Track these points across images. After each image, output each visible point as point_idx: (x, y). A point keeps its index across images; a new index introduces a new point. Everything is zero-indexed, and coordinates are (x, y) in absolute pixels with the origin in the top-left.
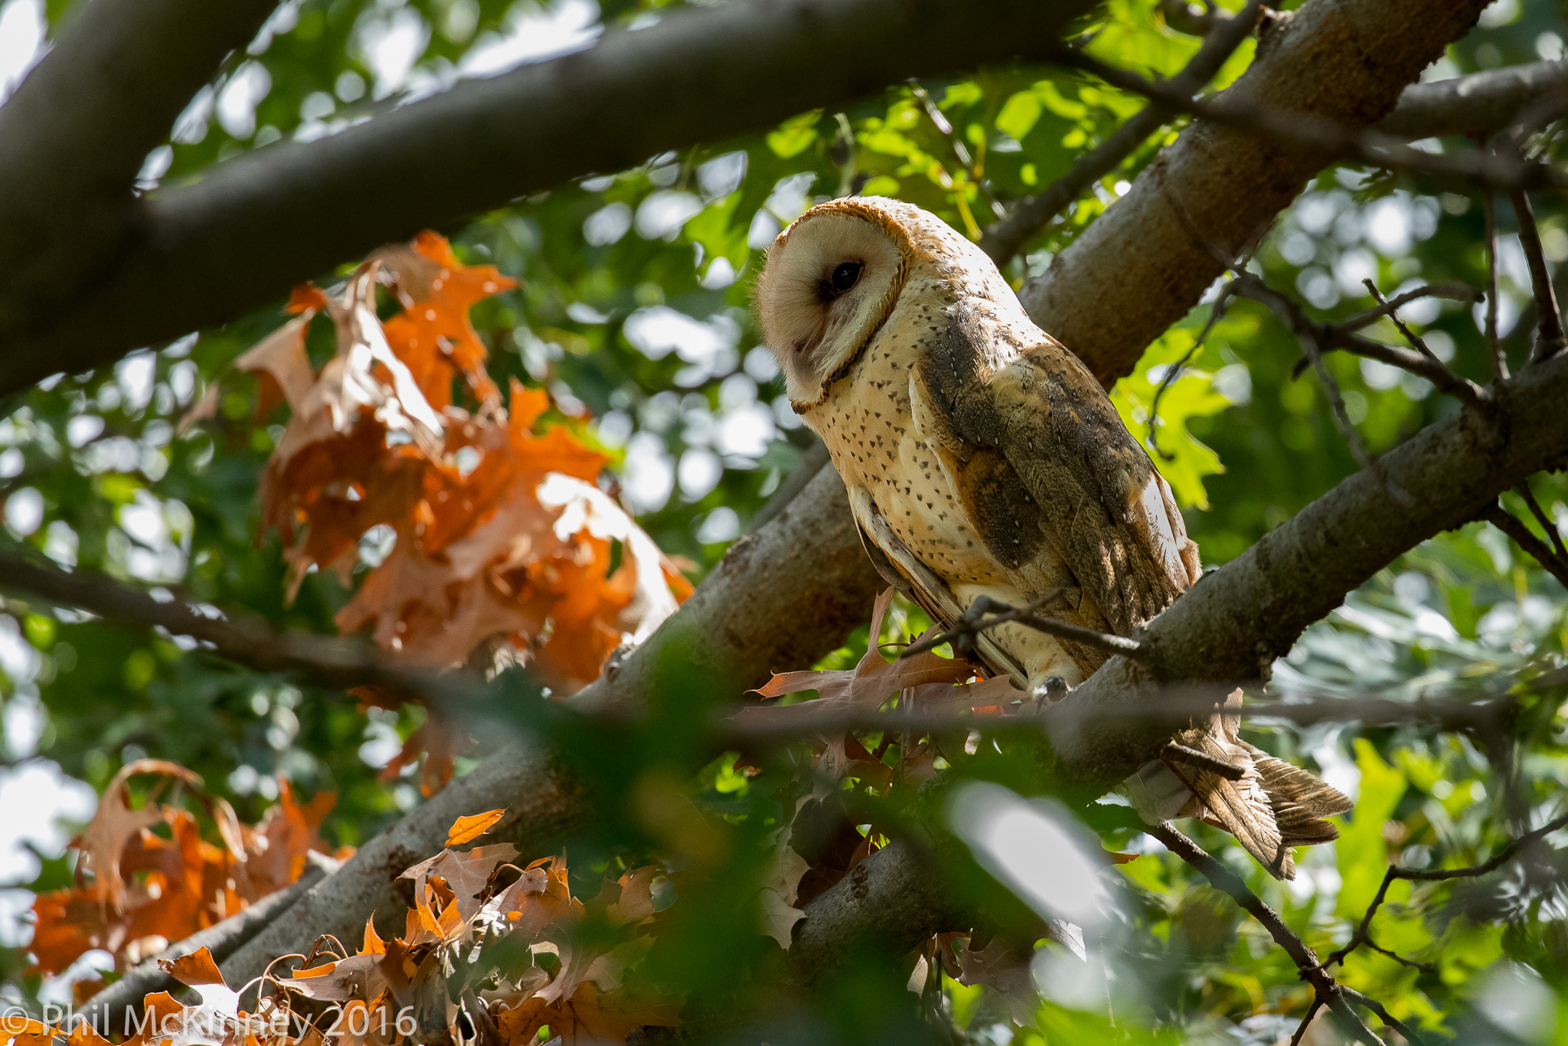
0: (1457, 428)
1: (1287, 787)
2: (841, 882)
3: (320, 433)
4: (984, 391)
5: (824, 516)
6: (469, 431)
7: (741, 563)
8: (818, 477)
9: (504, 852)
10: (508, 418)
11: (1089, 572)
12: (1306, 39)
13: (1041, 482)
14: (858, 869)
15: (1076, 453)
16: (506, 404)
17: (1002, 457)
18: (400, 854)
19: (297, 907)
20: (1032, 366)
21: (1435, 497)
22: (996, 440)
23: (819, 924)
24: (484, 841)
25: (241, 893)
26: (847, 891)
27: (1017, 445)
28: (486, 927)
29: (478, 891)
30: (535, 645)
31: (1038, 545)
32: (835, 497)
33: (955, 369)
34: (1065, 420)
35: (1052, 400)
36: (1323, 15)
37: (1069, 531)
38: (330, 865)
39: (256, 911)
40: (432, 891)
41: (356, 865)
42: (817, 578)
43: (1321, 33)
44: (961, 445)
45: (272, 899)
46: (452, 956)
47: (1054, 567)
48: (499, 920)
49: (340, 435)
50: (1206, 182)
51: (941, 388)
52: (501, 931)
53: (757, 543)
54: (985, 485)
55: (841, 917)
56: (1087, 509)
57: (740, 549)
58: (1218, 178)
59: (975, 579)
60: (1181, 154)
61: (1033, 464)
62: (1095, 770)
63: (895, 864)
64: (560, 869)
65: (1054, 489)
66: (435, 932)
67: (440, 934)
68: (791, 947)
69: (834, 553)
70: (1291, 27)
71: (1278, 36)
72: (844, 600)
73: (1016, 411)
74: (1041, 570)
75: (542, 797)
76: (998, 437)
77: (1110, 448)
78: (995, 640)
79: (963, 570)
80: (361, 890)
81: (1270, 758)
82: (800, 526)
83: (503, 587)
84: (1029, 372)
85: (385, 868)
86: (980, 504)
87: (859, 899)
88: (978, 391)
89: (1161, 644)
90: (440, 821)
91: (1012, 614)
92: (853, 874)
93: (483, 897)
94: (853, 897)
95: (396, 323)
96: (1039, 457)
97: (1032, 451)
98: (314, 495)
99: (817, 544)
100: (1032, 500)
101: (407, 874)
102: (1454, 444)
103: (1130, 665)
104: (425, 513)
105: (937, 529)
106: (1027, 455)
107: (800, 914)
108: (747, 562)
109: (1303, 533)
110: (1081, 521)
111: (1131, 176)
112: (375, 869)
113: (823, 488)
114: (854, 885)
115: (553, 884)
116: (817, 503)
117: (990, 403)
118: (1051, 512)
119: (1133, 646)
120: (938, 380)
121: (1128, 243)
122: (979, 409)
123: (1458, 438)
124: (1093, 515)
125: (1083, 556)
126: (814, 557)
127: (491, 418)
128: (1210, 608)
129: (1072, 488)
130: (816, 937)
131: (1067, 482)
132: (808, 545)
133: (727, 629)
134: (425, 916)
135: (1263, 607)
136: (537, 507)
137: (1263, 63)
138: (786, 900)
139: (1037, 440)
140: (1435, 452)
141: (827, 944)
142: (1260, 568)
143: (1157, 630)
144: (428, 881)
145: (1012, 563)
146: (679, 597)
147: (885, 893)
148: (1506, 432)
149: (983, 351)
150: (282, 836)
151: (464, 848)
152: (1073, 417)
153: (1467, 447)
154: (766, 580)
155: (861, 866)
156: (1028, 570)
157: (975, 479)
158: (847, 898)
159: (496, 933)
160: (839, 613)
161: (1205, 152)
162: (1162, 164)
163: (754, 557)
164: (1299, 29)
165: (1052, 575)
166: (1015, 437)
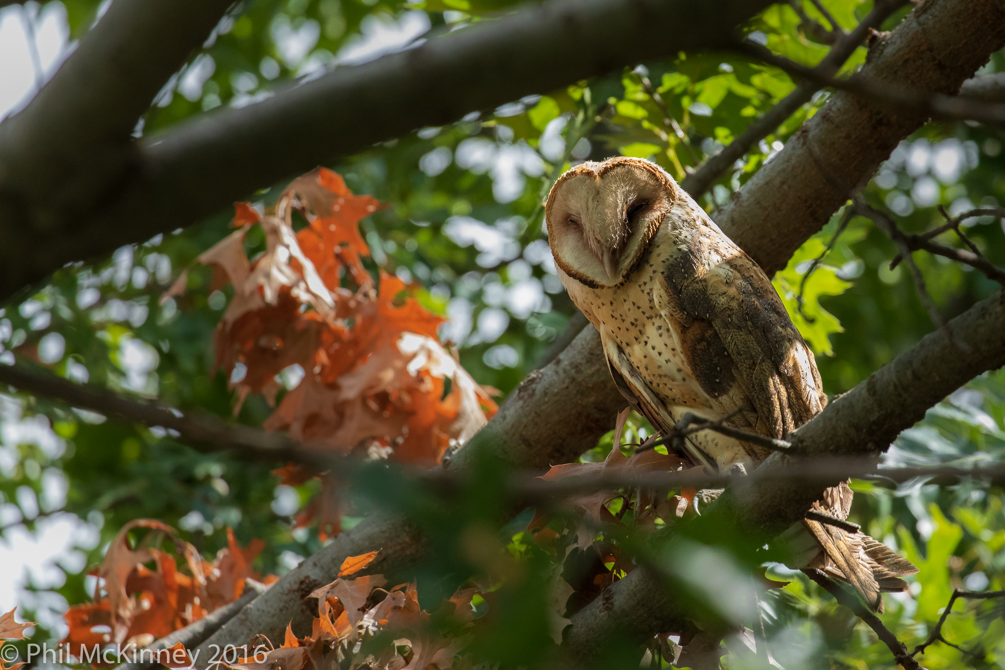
0: (998, 303)
2: (596, 600)
3: (255, 304)
4: (701, 283)
5: (584, 361)
6: (352, 304)
7: (530, 392)
8: (580, 335)
9: (378, 580)
10: (378, 295)
11: (763, 404)
12: (899, 50)
13: (735, 344)
14: (607, 591)
15: (758, 327)
16: (377, 287)
17: (711, 326)
18: (307, 581)
19: (240, 616)
20: (732, 270)
21: (984, 347)
22: (708, 315)
23: (582, 627)
24: (361, 573)
25: (203, 606)
26: (600, 606)
27: (721, 319)
28: (365, 630)
29: (360, 606)
30: (394, 444)
31: (732, 384)
32: (591, 349)
33: (683, 267)
34: (752, 306)
35: (744, 292)
36: (910, 34)
37: (752, 377)
38: (260, 587)
39: (212, 618)
40: (329, 606)
41: (279, 588)
42: (580, 402)
43: (909, 46)
44: (684, 316)
45: (222, 610)
46: (343, 649)
47: (741, 399)
48: (374, 625)
49: (268, 306)
50: (834, 143)
51: (673, 279)
52: (374, 632)
53: (540, 379)
54: (699, 343)
55: (596, 622)
56: (764, 364)
57: (530, 383)
58: (841, 140)
59: (685, 402)
60: (818, 125)
61: (731, 332)
62: (762, 527)
63: (631, 588)
64: (412, 591)
65: (743, 349)
66: (332, 633)
67: (335, 634)
68: (562, 643)
69: (591, 385)
70: (889, 42)
71: (881, 48)
72: (598, 416)
73: (721, 297)
74: (733, 400)
75: (400, 544)
76: (708, 313)
77: (779, 327)
78: (697, 444)
79: (679, 396)
80: (281, 605)
82: (568, 368)
83: (373, 405)
84: (730, 273)
85: (297, 591)
86: (695, 355)
87: (608, 611)
88: (697, 283)
89: (805, 444)
90: (333, 560)
91: (708, 424)
92: (604, 595)
93: (363, 610)
94: (604, 610)
95: (304, 233)
96: (735, 328)
97: (730, 323)
98: (249, 346)
99: (580, 379)
100: (729, 354)
101: (313, 595)
102: (996, 313)
103: (785, 458)
104: (322, 357)
105: (663, 368)
106: (727, 326)
107: (568, 622)
108: (534, 391)
109: (897, 371)
110: (760, 371)
111: (784, 139)
112: (290, 591)
113: (584, 343)
114: (604, 602)
115: (409, 601)
116: (579, 352)
117: (704, 291)
118: (741, 363)
119: (787, 446)
120: (671, 273)
121: (783, 183)
122: (697, 294)
123: (999, 309)
124: (768, 368)
125: (759, 394)
126: (578, 388)
127: (366, 295)
128: (837, 421)
129: (755, 349)
130: (580, 636)
131: (751, 345)
132: (573, 380)
133: (521, 435)
134: (325, 622)
135: (871, 419)
136: (397, 353)
137: (871, 66)
138: (559, 612)
139: (734, 317)
140: (984, 319)
141: (587, 641)
142: (870, 394)
143: (801, 436)
144: (328, 600)
145: (714, 394)
146: (488, 414)
147: (624, 607)
149: (701, 257)
150: (229, 568)
151: (351, 578)
152: (757, 304)
154: (547, 403)
155: (609, 590)
156: (725, 400)
157: (693, 338)
158: (600, 611)
159: (372, 634)
160: (593, 425)
161: (833, 123)
162: (805, 131)
163: (539, 388)
164: (895, 43)
165: (740, 403)
166: (720, 314)
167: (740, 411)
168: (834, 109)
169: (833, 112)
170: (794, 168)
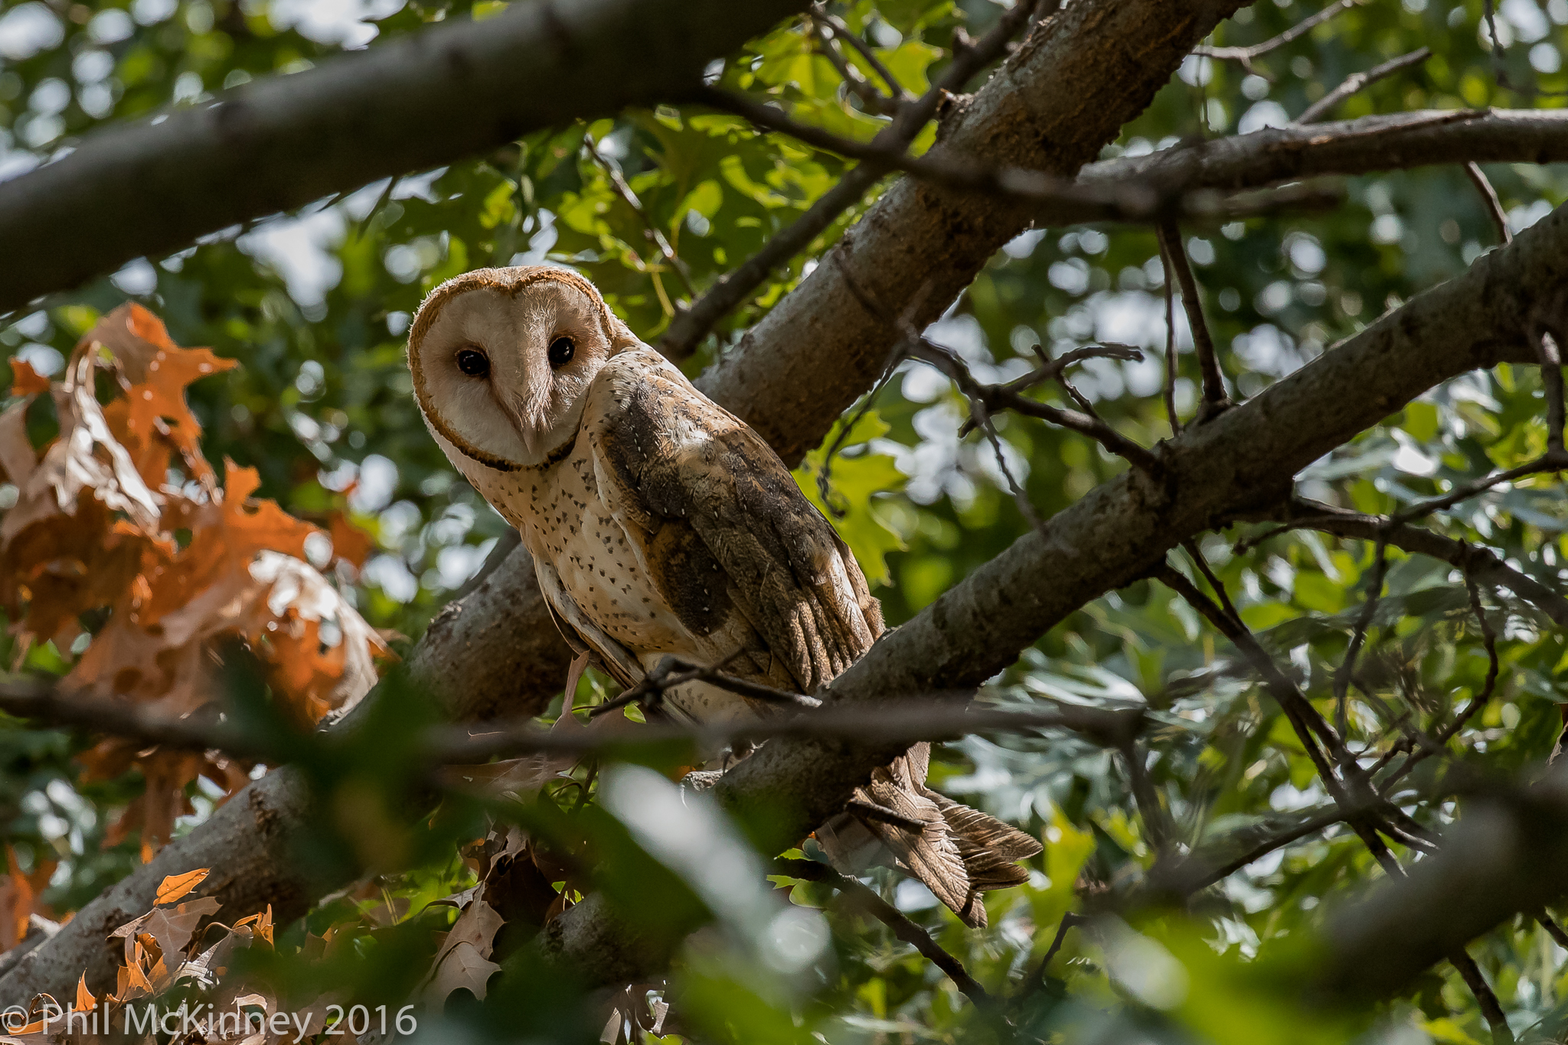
0: (1124, 489)
1: (976, 833)
2: (537, 936)
3: (44, 513)
4: (669, 464)
5: (524, 586)
6: (185, 510)
7: (444, 633)
10: (224, 498)
11: (779, 634)
12: (985, 121)
13: (728, 550)
14: (553, 923)
15: (762, 519)
16: (221, 483)
17: (689, 528)
18: (115, 915)
19: (18, 969)
20: (712, 439)
21: (1105, 555)
22: (683, 510)
23: (515, 977)
26: (543, 945)
27: (703, 514)
28: (192, 983)
29: (184, 946)
31: (727, 612)
33: (639, 444)
34: (749, 489)
35: (734, 470)
36: (1001, 98)
37: (758, 595)
38: (51, 928)
40: (141, 949)
41: (75, 929)
42: (518, 647)
43: (999, 115)
44: (648, 518)
47: (743, 633)
48: (207, 976)
49: (62, 515)
50: (890, 260)
51: (626, 463)
52: (206, 986)
53: (460, 613)
54: (673, 556)
56: (774, 574)
57: (443, 620)
58: (901, 256)
59: (660, 647)
60: (866, 233)
61: (720, 533)
63: (590, 919)
64: (265, 927)
65: (741, 556)
66: (144, 988)
67: (150, 990)
68: (486, 998)
69: (534, 622)
70: (971, 109)
71: (958, 118)
72: (545, 667)
73: (700, 482)
74: (730, 636)
75: (253, 860)
76: (684, 508)
77: (792, 515)
78: (679, 703)
79: (647, 640)
80: (79, 951)
81: (958, 806)
82: (501, 597)
83: (217, 659)
84: (710, 445)
85: (101, 930)
86: (669, 574)
87: (554, 953)
88: (662, 464)
91: (696, 672)
92: (549, 928)
93: (189, 954)
94: (548, 950)
95: (113, 405)
96: (724, 526)
97: (717, 519)
98: (37, 573)
99: (517, 614)
100: (720, 567)
101: (117, 933)
102: (1123, 504)
104: (142, 588)
105: (620, 602)
106: (714, 524)
107: (495, 967)
108: (450, 631)
109: (978, 592)
110: (769, 586)
111: (819, 255)
112: (92, 932)
114: (549, 939)
115: (260, 940)
116: (516, 574)
117: (676, 472)
118: (740, 578)
119: (816, 706)
120: (621, 455)
121: (815, 320)
122: (664, 482)
123: (1126, 497)
124: (779, 579)
125: (772, 620)
126: (514, 628)
128: (889, 666)
129: (758, 554)
130: (513, 989)
131: (753, 549)
132: (508, 615)
134: (135, 975)
135: (940, 664)
136: (248, 581)
137: (944, 144)
138: (481, 953)
139: (722, 509)
140: (1104, 512)
142: (937, 627)
143: (839, 689)
144: (139, 940)
145: (701, 631)
147: (579, 947)
148: (1172, 491)
149: (664, 426)
151: (171, 907)
152: (756, 486)
153: (1134, 507)
154: (469, 649)
155: (556, 921)
156: (719, 637)
157: (664, 550)
158: (543, 952)
159: (204, 989)
160: (538, 681)
161: (888, 231)
162: (847, 244)
163: (457, 627)
164: (978, 111)
165: (741, 640)
166: (701, 506)
167: (743, 651)
168: (889, 209)
169: (888, 214)
170: (831, 298)
